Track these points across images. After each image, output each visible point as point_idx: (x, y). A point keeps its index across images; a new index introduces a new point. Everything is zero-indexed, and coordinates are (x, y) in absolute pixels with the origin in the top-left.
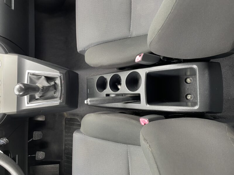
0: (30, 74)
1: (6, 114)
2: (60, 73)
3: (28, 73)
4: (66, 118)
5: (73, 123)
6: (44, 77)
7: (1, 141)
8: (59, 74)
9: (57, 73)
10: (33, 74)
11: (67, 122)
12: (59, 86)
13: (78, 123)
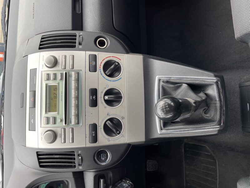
0: (163, 82)
1: (131, 145)
2: (216, 76)
3: (159, 80)
4: (186, 144)
5: (197, 151)
6: (186, 85)
7: (124, 184)
8: (215, 78)
9: (210, 76)
10: (168, 82)
11: (187, 149)
12: (216, 101)
13: (206, 153)
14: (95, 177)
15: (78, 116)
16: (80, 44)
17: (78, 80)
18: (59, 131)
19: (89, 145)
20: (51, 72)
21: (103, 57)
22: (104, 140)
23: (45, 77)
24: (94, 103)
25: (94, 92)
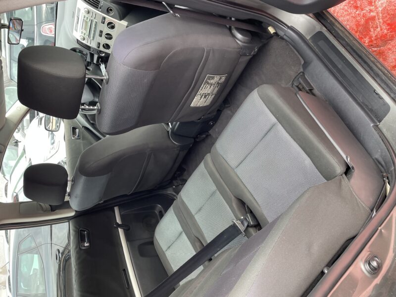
14: (98, 57)
15: (93, 37)
16: (100, 8)
17: (96, 25)
18: (86, 38)
19: (96, 48)
20: (87, 16)
21: (109, 19)
22: (101, 48)
23: (83, 16)
24: (101, 36)
25: (101, 32)
